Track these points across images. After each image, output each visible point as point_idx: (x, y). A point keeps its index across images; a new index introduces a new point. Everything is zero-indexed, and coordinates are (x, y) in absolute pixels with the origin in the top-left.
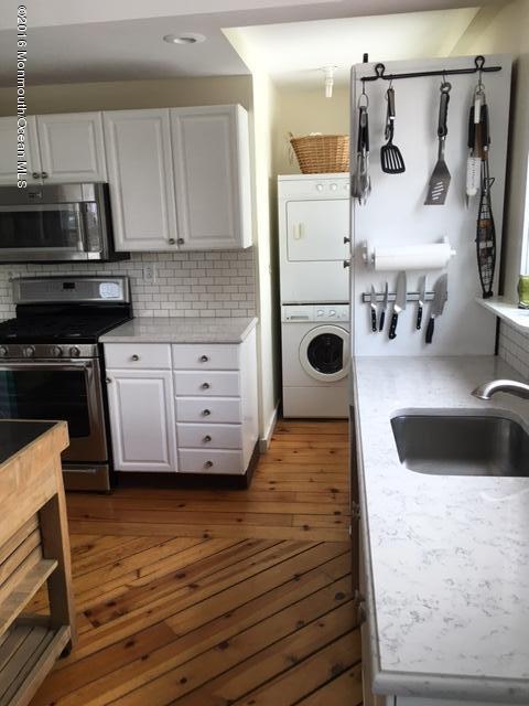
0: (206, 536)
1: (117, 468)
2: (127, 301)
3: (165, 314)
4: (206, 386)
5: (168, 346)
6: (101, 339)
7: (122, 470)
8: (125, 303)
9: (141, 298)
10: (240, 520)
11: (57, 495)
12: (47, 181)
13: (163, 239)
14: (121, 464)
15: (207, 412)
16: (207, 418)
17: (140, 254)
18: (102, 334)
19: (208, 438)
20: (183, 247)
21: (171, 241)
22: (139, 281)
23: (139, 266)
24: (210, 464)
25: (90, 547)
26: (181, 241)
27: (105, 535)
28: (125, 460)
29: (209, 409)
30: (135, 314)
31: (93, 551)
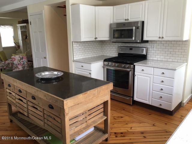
0: (154, 125)
1: (134, 99)
2: (146, 54)
3: (156, 59)
4: (163, 81)
5: (153, 68)
6: (135, 64)
7: (136, 100)
8: (145, 55)
9: (150, 54)
10: (166, 124)
11: (108, 101)
12: (129, 21)
13: (157, 37)
14: (136, 99)
15: (162, 89)
16: (162, 91)
17: (151, 41)
18: (135, 62)
19: (161, 97)
20: (163, 39)
21: (160, 38)
22: (150, 49)
23: (151, 45)
24: (161, 105)
25: (122, 117)
26: (163, 38)
27: (127, 116)
28: (137, 98)
29: (163, 88)
30: (148, 58)
31: (122, 118)
